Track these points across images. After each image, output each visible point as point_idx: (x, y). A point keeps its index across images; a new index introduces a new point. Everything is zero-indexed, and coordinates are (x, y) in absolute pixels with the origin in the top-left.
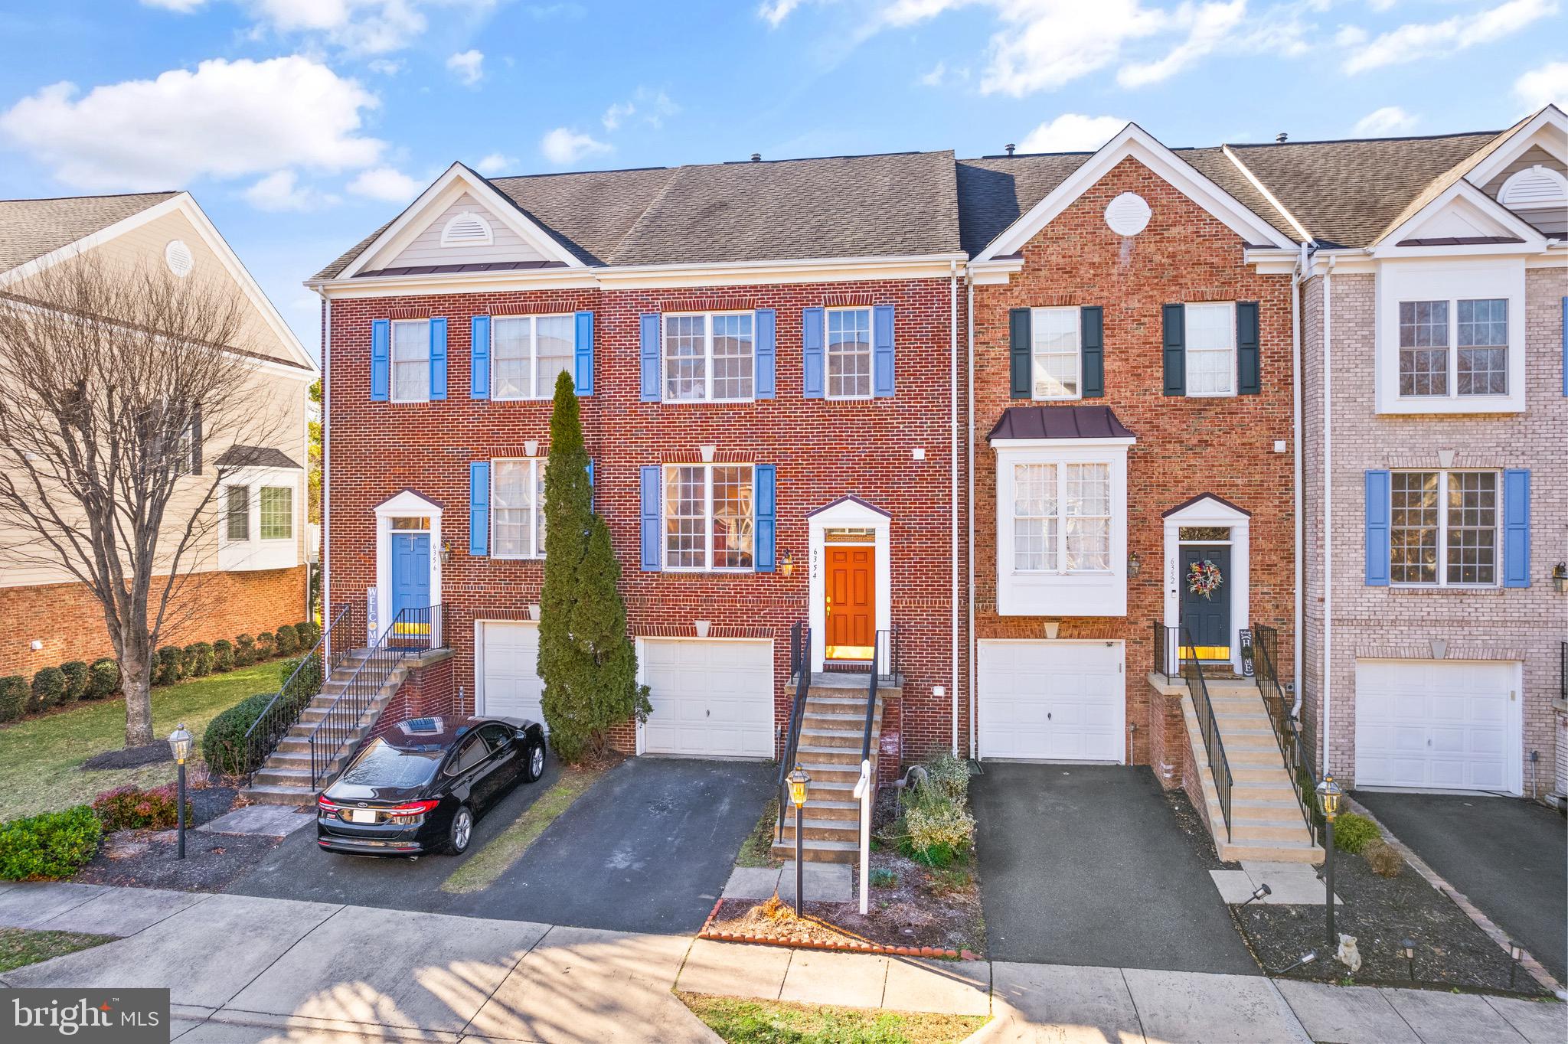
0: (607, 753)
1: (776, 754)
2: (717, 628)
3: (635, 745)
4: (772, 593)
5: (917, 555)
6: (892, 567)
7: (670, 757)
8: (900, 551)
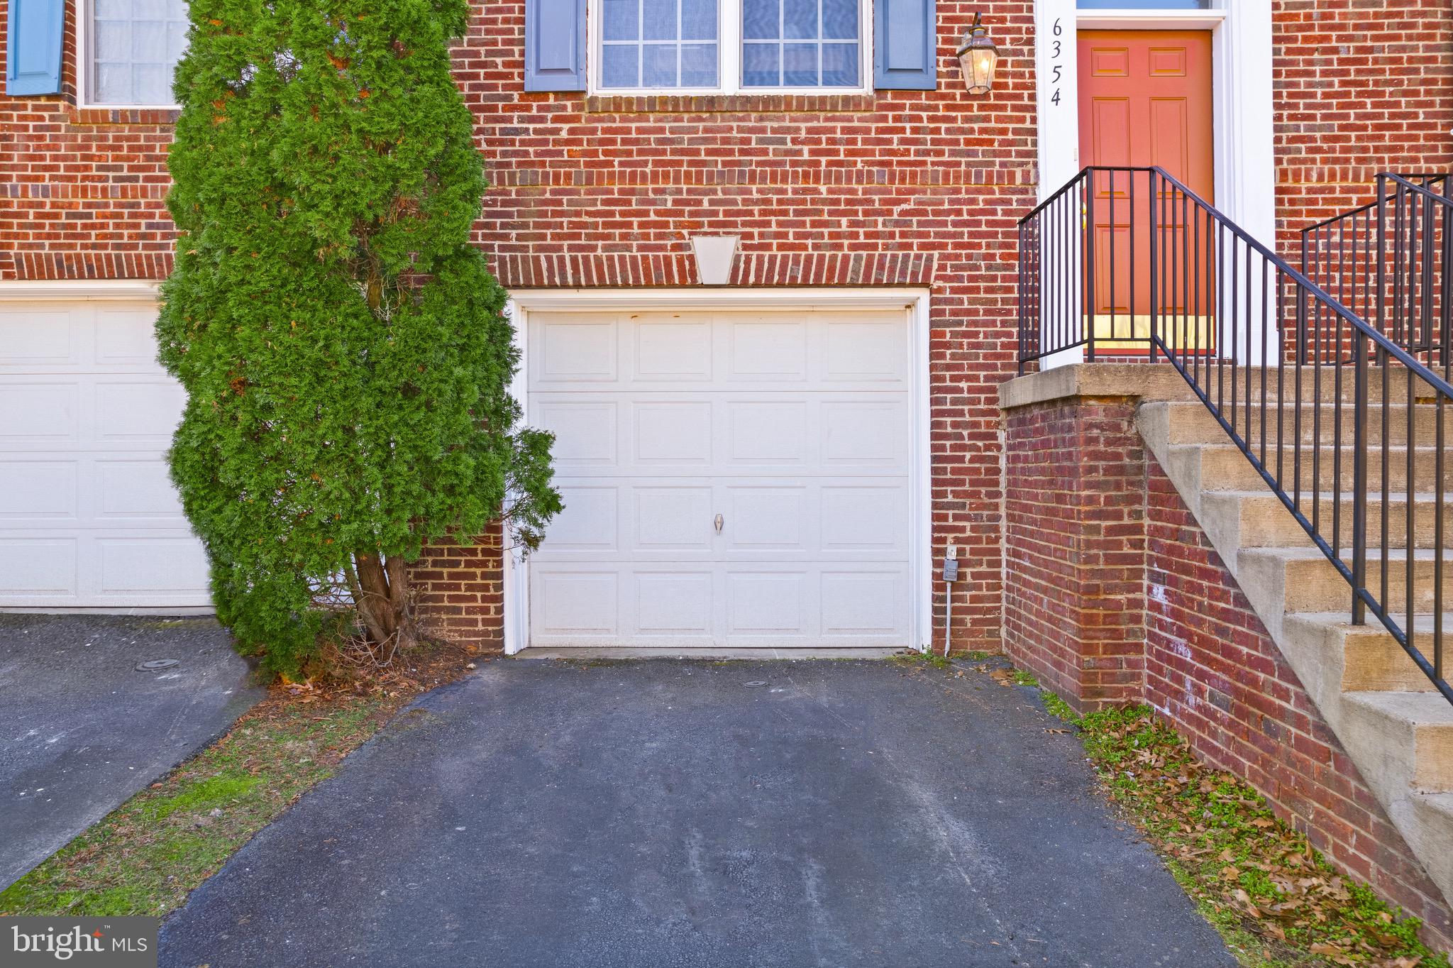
0: (412, 644)
1: (938, 634)
2: (760, 260)
3: (500, 622)
4: (927, 153)
5: (1350, 39)
6: (1276, 74)
7: (611, 655)
8: (1300, 28)
